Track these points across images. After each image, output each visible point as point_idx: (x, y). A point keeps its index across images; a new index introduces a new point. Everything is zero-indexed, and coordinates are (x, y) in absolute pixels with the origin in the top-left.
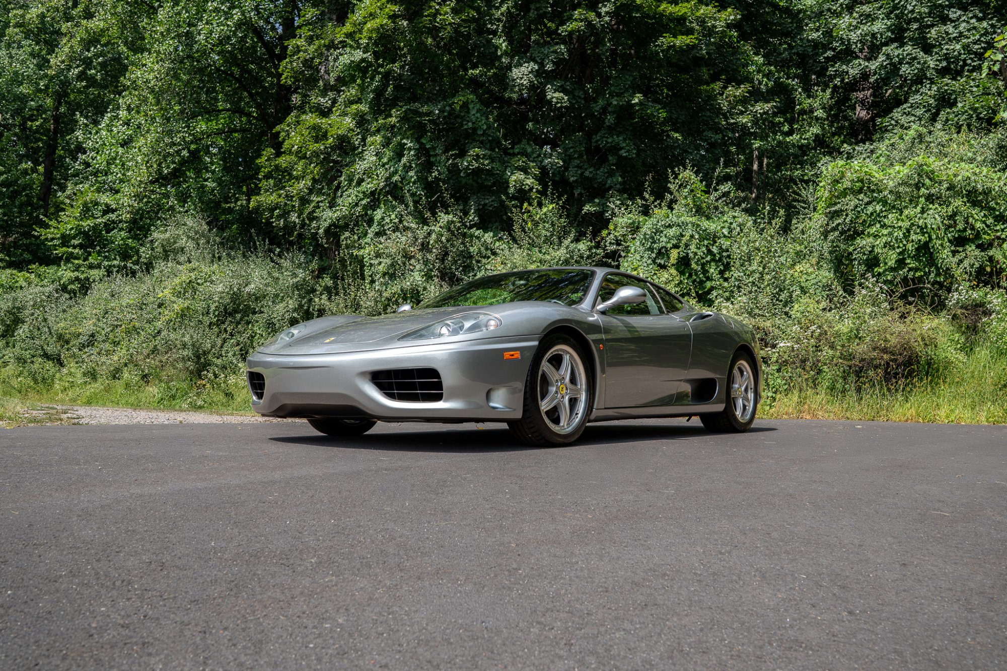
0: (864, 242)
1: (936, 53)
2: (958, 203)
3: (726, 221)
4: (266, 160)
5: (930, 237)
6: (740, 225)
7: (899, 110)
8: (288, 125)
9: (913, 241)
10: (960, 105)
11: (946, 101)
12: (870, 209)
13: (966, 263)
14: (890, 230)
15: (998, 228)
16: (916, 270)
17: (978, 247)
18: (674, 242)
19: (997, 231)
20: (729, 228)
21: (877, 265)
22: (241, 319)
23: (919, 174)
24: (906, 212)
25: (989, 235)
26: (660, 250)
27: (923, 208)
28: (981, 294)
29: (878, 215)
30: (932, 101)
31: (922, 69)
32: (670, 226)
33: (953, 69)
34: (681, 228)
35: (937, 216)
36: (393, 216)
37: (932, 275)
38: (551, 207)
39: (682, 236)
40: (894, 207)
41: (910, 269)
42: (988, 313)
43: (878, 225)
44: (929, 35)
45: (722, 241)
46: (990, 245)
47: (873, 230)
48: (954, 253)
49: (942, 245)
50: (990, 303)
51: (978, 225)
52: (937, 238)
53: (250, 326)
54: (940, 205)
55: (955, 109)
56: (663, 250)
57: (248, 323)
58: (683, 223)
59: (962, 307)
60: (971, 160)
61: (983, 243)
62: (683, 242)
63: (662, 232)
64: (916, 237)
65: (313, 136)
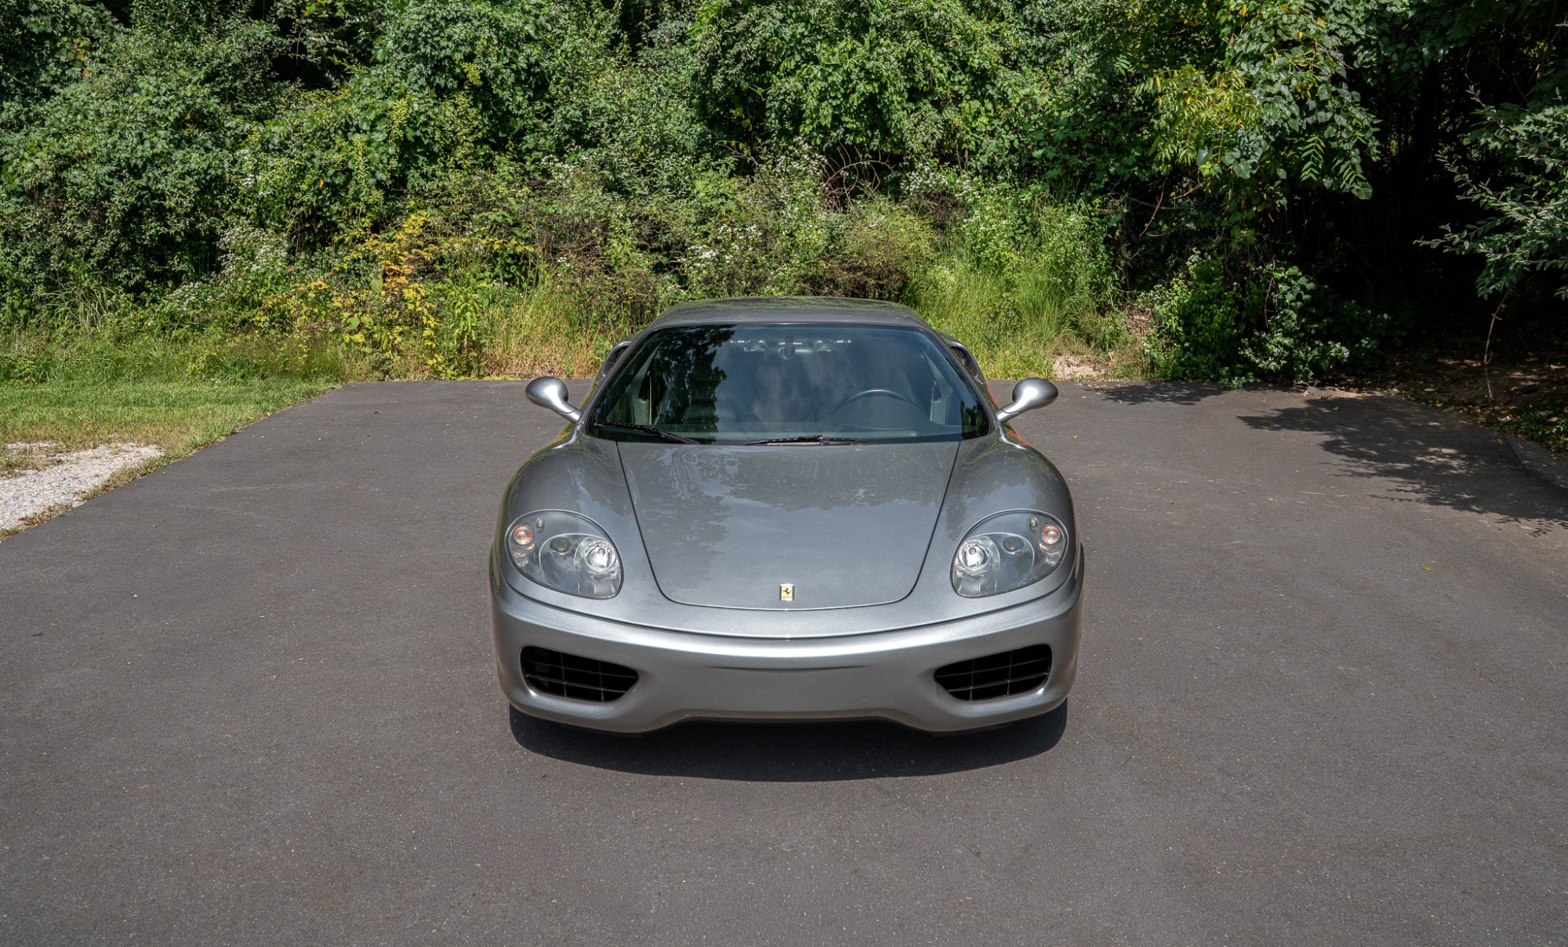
2: (914, 39)
3: (530, 14)
5: (883, 87)
6: (551, 20)
9: (856, 90)
12: (787, 32)
16: (857, 132)
17: (933, 103)
18: (466, 49)
20: (535, 22)
21: (802, 123)
25: (945, 87)
26: (440, 61)
28: (950, 178)
29: (799, 42)
34: (472, 24)
35: (891, 57)
37: (876, 142)
39: (477, 38)
41: (847, 131)
42: (959, 208)
45: (528, 48)
46: (948, 102)
47: (791, 64)
48: (907, 112)
50: (958, 191)
54: (891, 39)
56: (446, 63)
61: (939, 100)
62: (479, 49)
63: (442, 29)
64: (862, 87)
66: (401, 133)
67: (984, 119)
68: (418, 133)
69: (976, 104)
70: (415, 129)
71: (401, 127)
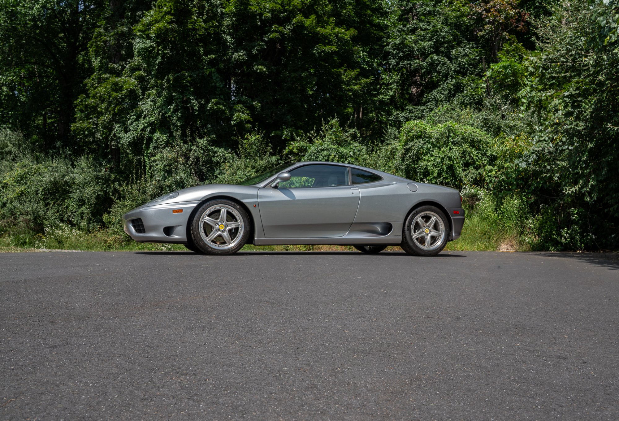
0: (422, 164)
1: (455, 63)
2: (466, 146)
3: (352, 148)
4: (80, 101)
5: (453, 162)
6: (359, 151)
7: (436, 91)
8: (92, 80)
9: (445, 164)
10: (465, 92)
11: (458, 88)
12: (425, 147)
13: (469, 176)
14: (434, 157)
15: (483, 159)
17: (474, 168)
18: (326, 158)
19: (483, 161)
20: (353, 152)
21: (428, 175)
22: (60, 197)
23: (448, 131)
24: (443, 149)
25: (479, 162)
27: (450, 148)
28: (476, 191)
29: (429, 150)
30: (452, 87)
31: (447, 71)
32: (323, 150)
33: (462, 71)
34: (329, 151)
35: (456, 152)
36: (165, 138)
37: (453, 181)
38: (257, 137)
39: (331, 155)
40: (436, 146)
41: (444, 178)
42: (479, 200)
43: (429, 155)
44: (452, 53)
45: (349, 159)
46: (480, 167)
47: (427, 158)
48: (464, 170)
49: (458, 166)
50: (479, 195)
51: (475, 158)
52: (457, 163)
53: (66, 201)
54: (458, 146)
55: (463, 94)
57: (64, 199)
58: (330, 149)
59: (467, 197)
60: (472, 125)
61: (477, 166)
62: (331, 158)
63: (320, 152)
64: (447, 162)
65: (113, 89)
66: (303, 183)
67: (494, 172)
68: (310, 184)
69: (491, 167)
70: (309, 183)
71: (304, 181)
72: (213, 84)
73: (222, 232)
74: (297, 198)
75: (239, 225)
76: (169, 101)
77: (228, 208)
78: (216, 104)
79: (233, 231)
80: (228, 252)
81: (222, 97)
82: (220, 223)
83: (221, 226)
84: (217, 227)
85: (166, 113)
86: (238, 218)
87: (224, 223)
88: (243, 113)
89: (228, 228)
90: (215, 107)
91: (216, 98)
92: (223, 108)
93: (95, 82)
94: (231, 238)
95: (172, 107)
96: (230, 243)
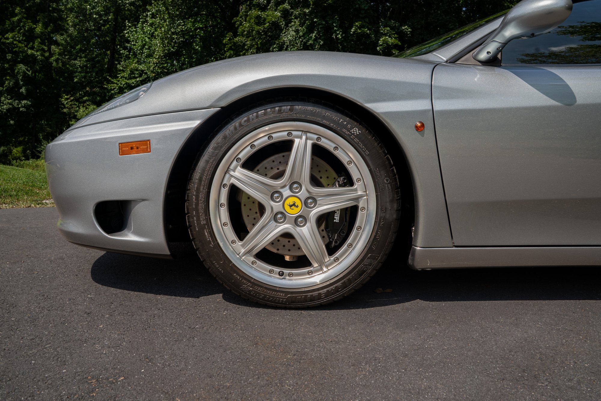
4: (228, 40)
8: (241, 17)
65: (256, 22)
72: (357, 6)
73: (296, 222)
74: (580, 100)
75: (357, 199)
76: (310, 30)
77: (320, 136)
78: (360, 28)
79: (337, 219)
80: (312, 299)
81: (367, 20)
82: (286, 192)
83: (290, 201)
84: (277, 206)
85: (308, 41)
86: (355, 174)
87: (303, 193)
88: (390, 37)
89: (315, 212)
90: (359, 31)
91: (361, 21)
92: (368, 32)
93: (243, 19)
94: (328, 246)
95: (314, 34)
96: (321, 264)
